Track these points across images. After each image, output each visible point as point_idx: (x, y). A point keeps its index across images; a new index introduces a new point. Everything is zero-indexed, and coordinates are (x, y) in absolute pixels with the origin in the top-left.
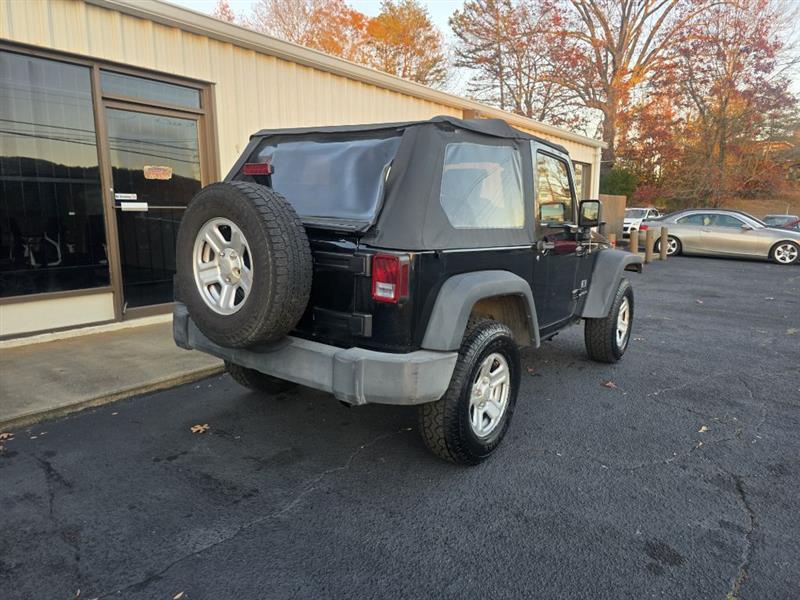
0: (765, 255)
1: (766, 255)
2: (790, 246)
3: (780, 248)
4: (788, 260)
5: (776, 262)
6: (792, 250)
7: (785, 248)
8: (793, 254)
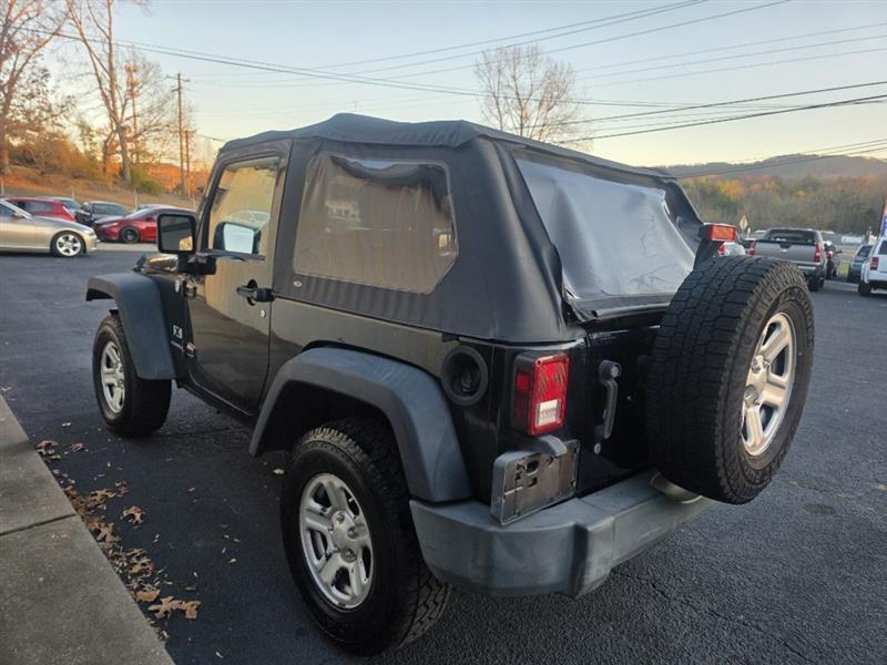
0: (46, 247)
1: (48, 248)
2: (71, 237)
3: (61, 240)
4: (72, 253)
5: (59, 256)
6: (74, 241)
7: (67, 239)
8: (76, 245)
